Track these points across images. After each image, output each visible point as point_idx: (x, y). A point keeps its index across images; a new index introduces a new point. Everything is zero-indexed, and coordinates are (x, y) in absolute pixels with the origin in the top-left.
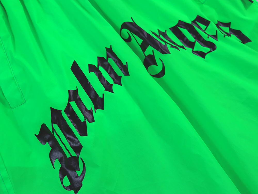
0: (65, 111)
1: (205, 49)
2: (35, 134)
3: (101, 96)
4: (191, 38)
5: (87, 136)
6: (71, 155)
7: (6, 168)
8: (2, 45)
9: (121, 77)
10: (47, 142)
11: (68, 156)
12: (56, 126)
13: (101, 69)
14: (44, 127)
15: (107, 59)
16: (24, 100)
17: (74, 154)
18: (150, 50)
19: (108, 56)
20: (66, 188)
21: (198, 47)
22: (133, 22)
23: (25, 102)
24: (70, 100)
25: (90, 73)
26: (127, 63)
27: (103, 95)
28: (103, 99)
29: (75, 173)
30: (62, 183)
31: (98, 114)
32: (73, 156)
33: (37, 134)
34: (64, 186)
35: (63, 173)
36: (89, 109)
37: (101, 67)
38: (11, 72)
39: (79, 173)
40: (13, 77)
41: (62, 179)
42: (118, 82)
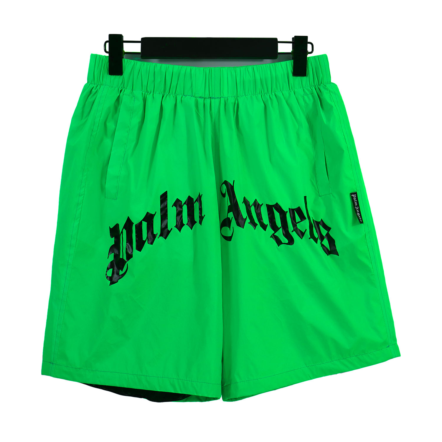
0: (136, 225)
1: (284, 240)
3: (169, 229)
4: (279, 223)
5: (140, 251)
7: (77, 239)
8: (126, 145)
9: (197, 222)
10: (114, 237)
11: (121, 257)
12: (124, 231)
13: (185, 207)
14: (117, 226)
15: (195, 202)
16: (116, 197)
17: (125, 258)
18: (231, 215)
19: (196, 200)
20: (107, 277)
21: (280, 234)
22: (232, 185)
23: (116, 199)
24: (144, 220)
25: (172, 206)
26: (205, 215)
27: (172, 229)
28: (169, 232)
29: (119, 271)
30: (107, 272)
31: (159, 240)
33: (111, 228)
34: (106, 275)
35: (112, 265)
36: (155, 233)
37: (186, 206)
38: (120, 171)
39: (121, 273)
40: (118, 177)
41: (108, 269)
42: (190, 225)
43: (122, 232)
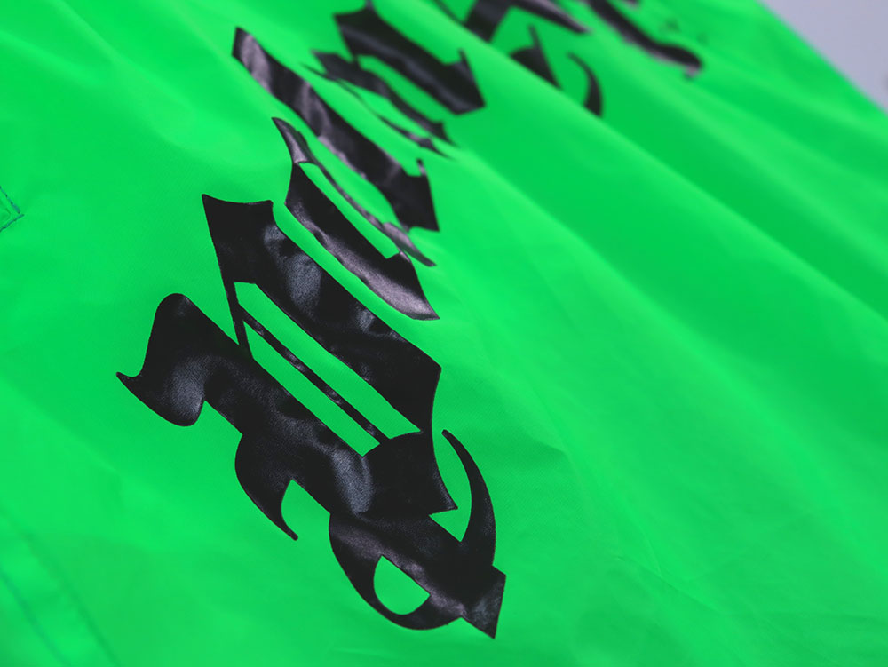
0: (290, 204)
2: (120, 375)
6: (378, 434)
11: (363, 443)
12: (252, 296)
13: (369, 63)
16: (9, 206)
17: (396, 425)
23: (17, 215)
32: (390, 436)
43: (239, 314)
